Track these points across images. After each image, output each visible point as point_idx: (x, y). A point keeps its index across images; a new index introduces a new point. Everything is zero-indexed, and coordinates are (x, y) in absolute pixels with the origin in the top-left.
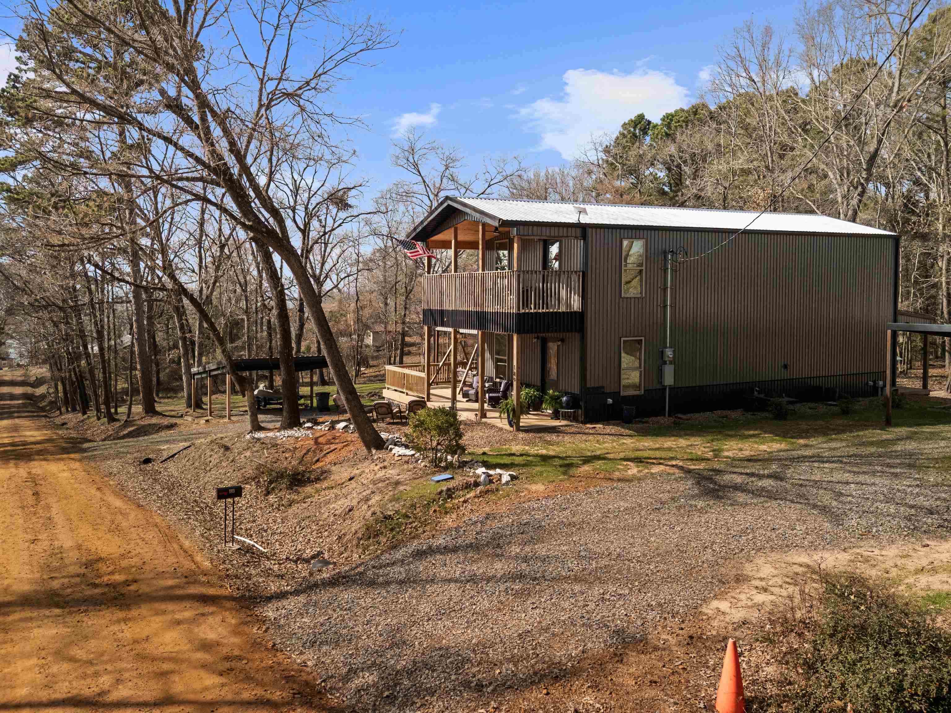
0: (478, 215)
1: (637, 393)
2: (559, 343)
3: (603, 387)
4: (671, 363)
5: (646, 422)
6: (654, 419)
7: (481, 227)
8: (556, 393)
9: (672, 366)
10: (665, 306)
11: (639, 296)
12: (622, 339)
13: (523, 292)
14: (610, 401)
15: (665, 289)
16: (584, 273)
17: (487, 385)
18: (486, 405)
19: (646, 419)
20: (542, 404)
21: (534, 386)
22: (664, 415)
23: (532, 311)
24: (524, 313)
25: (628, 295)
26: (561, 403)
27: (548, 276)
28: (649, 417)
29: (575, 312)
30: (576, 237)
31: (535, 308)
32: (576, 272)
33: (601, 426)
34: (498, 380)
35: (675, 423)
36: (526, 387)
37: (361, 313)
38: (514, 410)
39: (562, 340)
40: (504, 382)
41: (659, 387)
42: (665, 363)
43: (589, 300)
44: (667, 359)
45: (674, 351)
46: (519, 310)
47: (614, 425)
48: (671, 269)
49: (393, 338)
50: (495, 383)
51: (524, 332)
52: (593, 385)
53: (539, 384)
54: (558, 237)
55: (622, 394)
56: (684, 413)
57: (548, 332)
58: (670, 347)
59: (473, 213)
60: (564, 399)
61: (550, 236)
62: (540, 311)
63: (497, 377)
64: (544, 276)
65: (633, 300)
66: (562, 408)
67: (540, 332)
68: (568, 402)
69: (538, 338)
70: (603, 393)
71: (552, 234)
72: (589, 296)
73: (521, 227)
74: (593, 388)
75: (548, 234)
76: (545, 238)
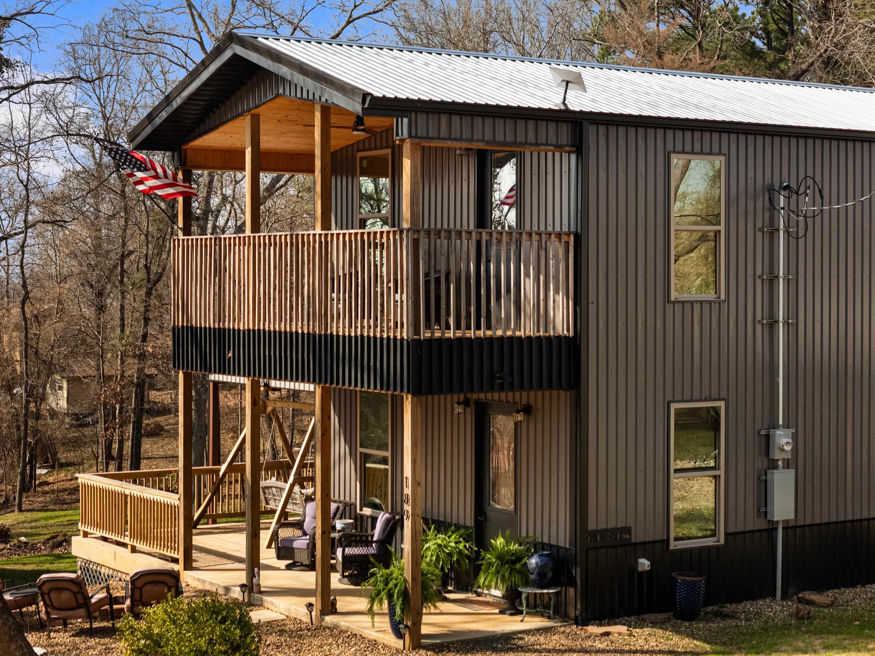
0: (309, 83)
1: (710, 542)
2: (520, 417)
3: (627, 530)
4: (787, 464)
5: (732, 616)
6: (749, 606)
7: (318, 115)
8: (514, 547)
9: (791, 473)
10: (773, 324)
11: (711, 296)
12: (674, 406)
13: (427, 283)
14: (644, 564)
15: (773, 280)
16: (578, 238)
17: (339, 524)
18: (335, 579)
19: (729, 608)
20: (476, 575)
21: (458, 527)
22: (774, 596)
23: (450, 334)
24: (430, 341)
25: (685, 297)
26: (524, 572)
27: (489, 244)
28: (739, 601)
29: (559, 338)
30: (559, 147)
31: (458, 327)
32: (559, 235)
33: (623, 629)
34: (367, 511)
35: (799, 617)
36: (438, 531)
37: (34, 330)
38: (405, 594)
39: (527, 410)
40: (382, 517)
41: (761, 524)
42: (773, 465)
43: (592, 308)
44: (777, 455)
45: (795, 437)
46: (417, 331)
47: (654, 624)
48: (788, 233)
49: (115, 395)
50: (360, 519)
51: (430, 391)
52: (602, 526)
53: (470, 522)
54: (515, 143)
55: (674, 545)
56: (820, 589)
57: (492, 389)
58: (787, 426)
59: (298, 78)
60: (533, 561)
61: (493, 142)
62: (471, 334)
63: (364, 504)
64: (479, 243)
65: (697, 308)
66: (527, 584)
67: (471, 390)
68: (541, 570)
69: (466, 403)
70: (628, 544)
71: (500, 137)
72: (592, 297)
73: (422, 118)
74: (604, 532)
75: (488, 136)
76: (481, 146)
